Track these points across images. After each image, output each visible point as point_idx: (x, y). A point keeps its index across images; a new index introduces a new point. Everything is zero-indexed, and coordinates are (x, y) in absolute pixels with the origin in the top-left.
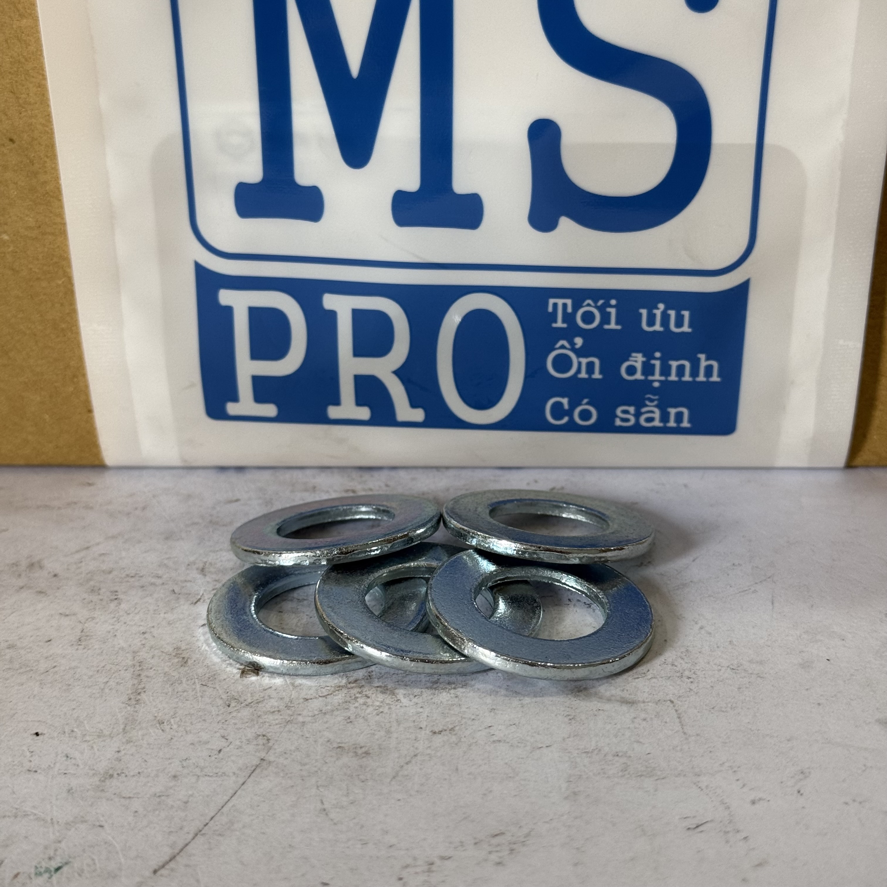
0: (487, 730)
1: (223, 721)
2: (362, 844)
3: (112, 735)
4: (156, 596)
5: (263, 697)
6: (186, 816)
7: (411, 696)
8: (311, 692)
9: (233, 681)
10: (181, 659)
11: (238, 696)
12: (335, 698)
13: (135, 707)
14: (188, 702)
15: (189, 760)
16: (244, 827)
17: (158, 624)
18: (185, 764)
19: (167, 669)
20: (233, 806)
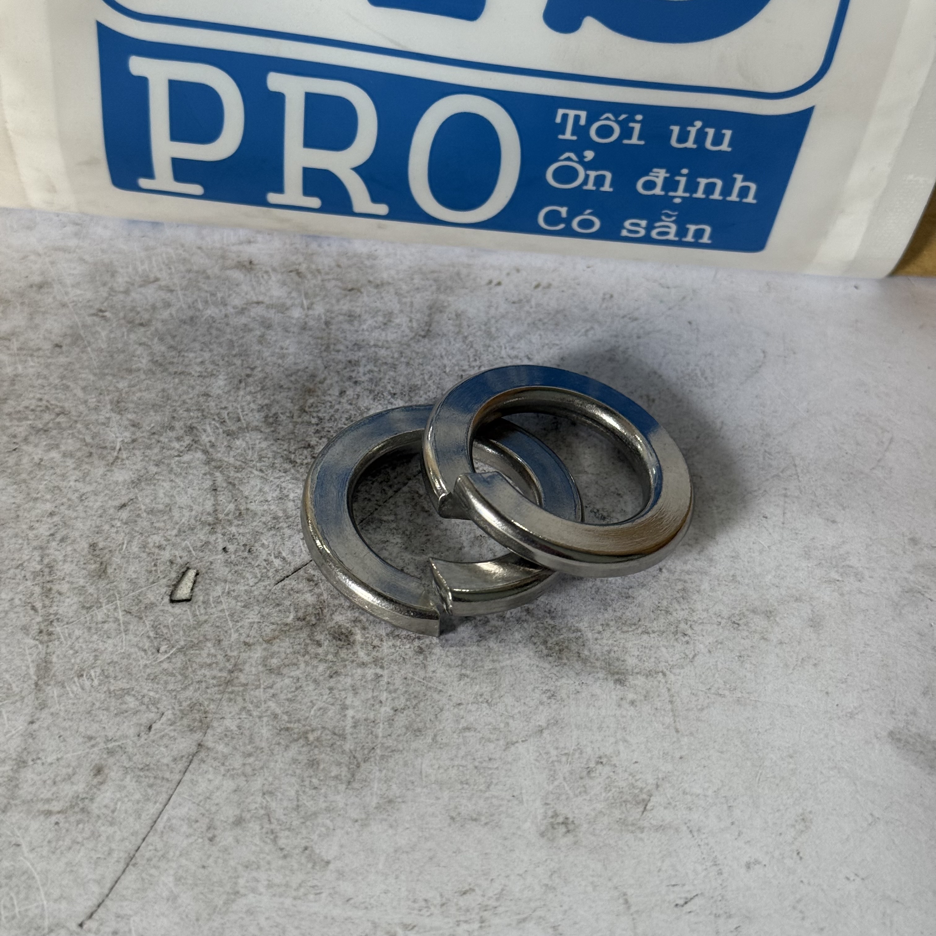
0: (456, 710)
1: (152, 677)
2: (316, 894)
3: (23, 694)
4: (63, 448)
5: (198, 638)
6: (115, 832)
7: (370, 648)
8: (253, 633)
9: (161, 608)
10: (98, 565)
11: (169, 635)
12: (281, 644)
13: (48, 646)
14: (110, 641)
15: (115, 741)
16: (180, 855)
17: (69, 500)
18: (110, 745)
19: (82, 582)
20: (169, 819)
